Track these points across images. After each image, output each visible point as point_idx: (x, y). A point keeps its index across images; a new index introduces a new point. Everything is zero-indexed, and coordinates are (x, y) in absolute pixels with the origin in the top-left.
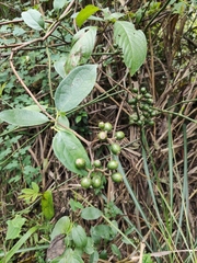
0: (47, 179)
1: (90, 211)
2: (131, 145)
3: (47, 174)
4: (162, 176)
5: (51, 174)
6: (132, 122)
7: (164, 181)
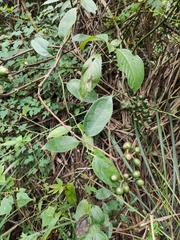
0: (56, 165)
1: (102, 192)
2: (125, 127)
3: (55, 161)
4: (153, 150)
5: (59, 160)
6: (123, 107)
7: (155, 154)
